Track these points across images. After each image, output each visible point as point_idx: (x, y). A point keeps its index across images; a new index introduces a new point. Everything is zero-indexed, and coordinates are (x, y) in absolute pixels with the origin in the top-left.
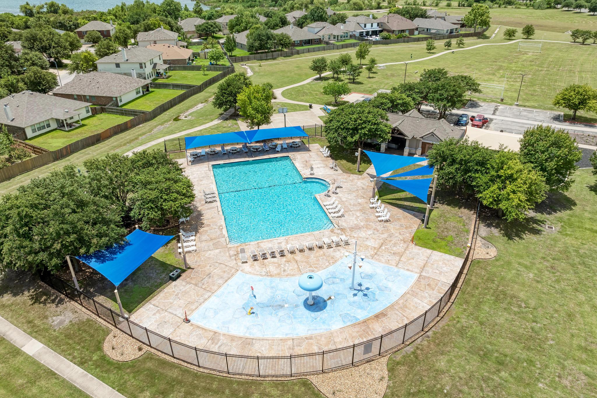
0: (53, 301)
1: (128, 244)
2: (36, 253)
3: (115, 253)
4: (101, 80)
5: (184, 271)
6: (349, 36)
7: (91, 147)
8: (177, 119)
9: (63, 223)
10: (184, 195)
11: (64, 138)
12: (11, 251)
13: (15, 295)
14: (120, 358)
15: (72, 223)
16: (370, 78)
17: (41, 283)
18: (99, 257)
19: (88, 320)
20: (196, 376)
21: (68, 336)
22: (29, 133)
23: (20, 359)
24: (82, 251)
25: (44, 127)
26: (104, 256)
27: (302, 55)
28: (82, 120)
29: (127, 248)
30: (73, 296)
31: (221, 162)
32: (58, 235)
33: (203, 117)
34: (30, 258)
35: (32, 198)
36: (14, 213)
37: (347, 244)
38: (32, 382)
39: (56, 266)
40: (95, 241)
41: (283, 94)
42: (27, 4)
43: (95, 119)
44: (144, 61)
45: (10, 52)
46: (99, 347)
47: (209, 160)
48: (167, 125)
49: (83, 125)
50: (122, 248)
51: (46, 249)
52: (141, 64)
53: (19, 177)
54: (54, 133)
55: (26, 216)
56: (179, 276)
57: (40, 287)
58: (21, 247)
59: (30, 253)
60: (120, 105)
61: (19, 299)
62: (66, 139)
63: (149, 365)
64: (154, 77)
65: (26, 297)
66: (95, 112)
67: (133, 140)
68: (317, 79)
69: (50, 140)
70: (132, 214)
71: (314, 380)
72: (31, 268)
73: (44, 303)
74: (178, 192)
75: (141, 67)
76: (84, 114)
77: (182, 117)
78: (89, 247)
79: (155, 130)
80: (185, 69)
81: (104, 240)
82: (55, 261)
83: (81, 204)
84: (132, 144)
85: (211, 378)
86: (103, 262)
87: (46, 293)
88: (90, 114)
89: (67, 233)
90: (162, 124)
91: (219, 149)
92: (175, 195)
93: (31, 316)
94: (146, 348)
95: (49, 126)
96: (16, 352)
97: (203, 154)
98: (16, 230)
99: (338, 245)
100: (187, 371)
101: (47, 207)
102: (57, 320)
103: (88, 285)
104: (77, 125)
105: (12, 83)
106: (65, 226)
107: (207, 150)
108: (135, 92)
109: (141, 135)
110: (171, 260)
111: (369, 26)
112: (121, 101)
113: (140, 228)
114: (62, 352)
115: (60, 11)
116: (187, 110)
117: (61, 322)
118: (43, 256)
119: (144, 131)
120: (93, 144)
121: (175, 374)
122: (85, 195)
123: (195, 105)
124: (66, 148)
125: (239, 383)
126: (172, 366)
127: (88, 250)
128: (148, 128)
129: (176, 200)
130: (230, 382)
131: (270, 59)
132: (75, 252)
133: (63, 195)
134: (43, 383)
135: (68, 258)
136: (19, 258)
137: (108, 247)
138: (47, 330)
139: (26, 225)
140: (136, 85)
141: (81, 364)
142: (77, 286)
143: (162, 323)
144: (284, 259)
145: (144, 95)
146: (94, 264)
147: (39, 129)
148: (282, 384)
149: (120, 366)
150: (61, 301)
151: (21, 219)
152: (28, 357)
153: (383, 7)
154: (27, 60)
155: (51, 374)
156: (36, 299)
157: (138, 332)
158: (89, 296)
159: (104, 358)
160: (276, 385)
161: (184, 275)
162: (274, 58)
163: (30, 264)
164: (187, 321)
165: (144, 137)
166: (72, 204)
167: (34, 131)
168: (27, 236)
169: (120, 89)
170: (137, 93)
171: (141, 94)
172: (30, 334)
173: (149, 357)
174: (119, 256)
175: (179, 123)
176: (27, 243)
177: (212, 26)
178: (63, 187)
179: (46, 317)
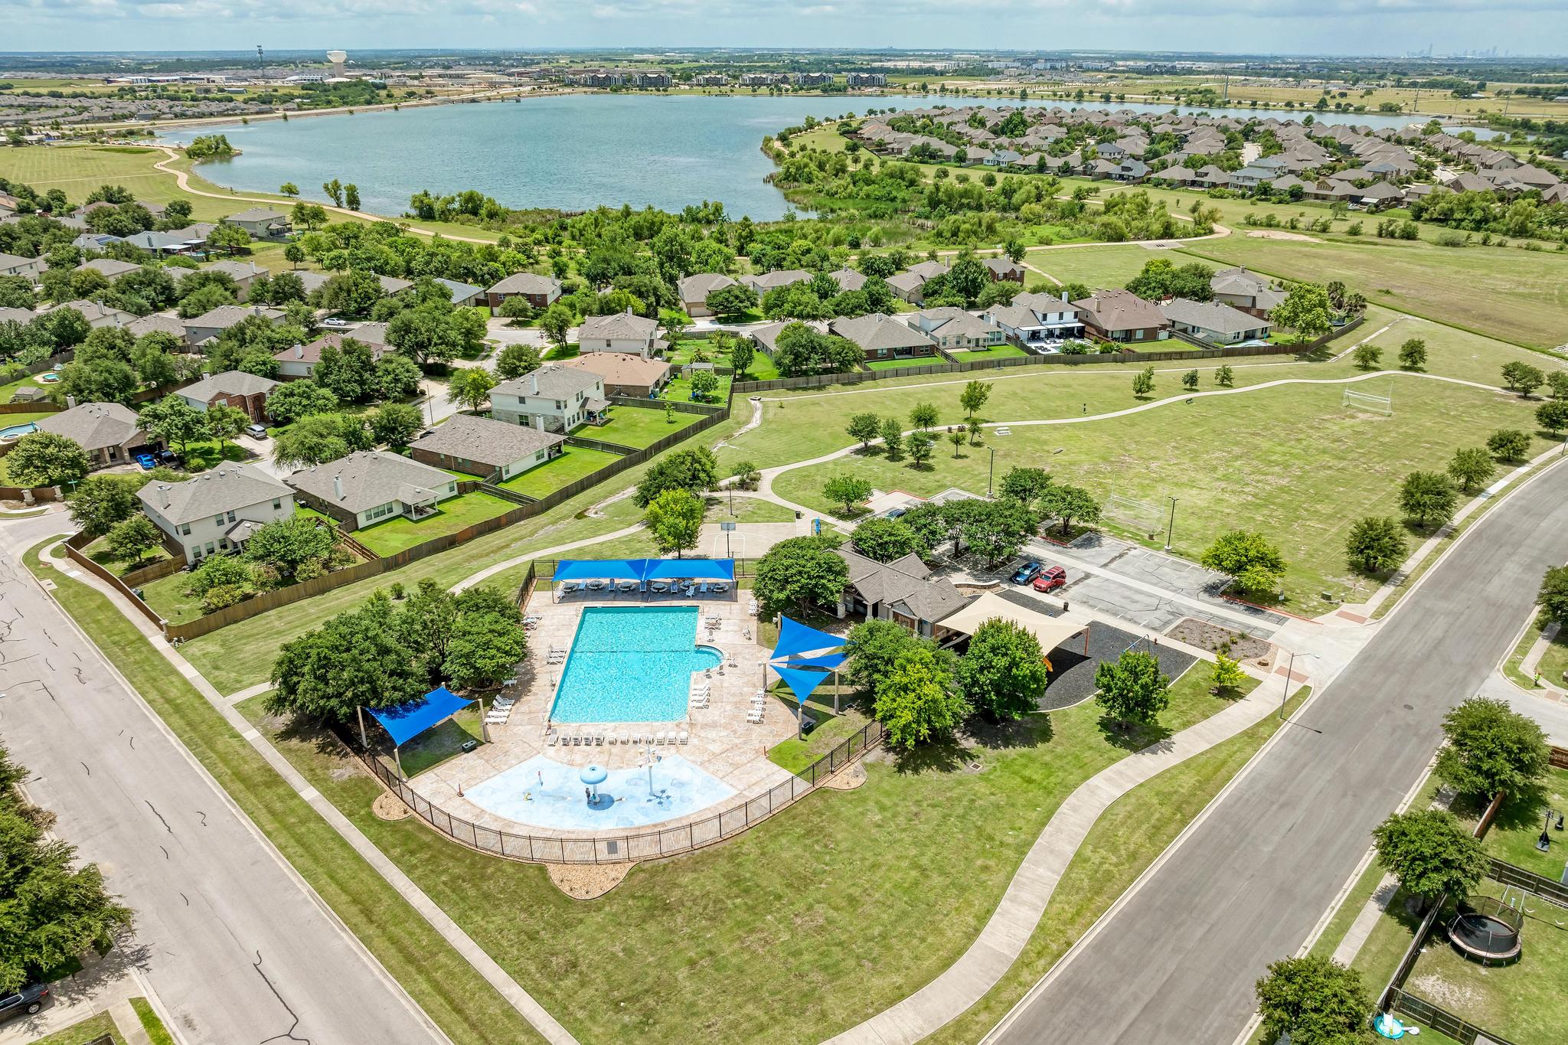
0: (338, 754)
1: (426, 703)
2: (329, 698)
3: (408, 711)
4: (484, 434)
5: (482, 744)
6: (1004, 338)
7: (440, 555)
8: (580, 516)
9: (358, 670)
10: (506, 653)
11: (407, 532)
12: (305, 692)
13: (303, 740)
14: (384, 817)
15: (367, 672)
16: (958, 457)
17: (331, 733)
18: (391, 711)
19: (367, 778)
20: (447, 844)
21: (344, 789)
22: (362, 522)
23: (297, 801)
24: (373, 703)
25: (383, 512)
26: (396, 712)
27: (880, 382)
28: (439, 503)
29: (424, 708)
30: (359, 751)
31: (599, 604)
32: (353, 683)
33: (620, 516)
34: (322, 702)
35: (333, 639)
36: (314, 652)
37: (684, 743)
38: (302, 822)
39: (345, 715)
40: (387, 694)
41: (775, 482)
42: (426, 194)
43: (460, 501)
44: (562, 398)
45: (363, 357)
46: (369, 804)
47: (585, 598)
48: (561, 525)
49: (440, 513)
50: (418, 706)
51: (339, 695)
52: (558, 402)
53: (335, 592)
54: (397, 524)
55: (325, 657)
56: (473, 748)
57: (329, 736)
58: (315, 689)
59: (322, 698)
60: (505, 477)
61: (305, 745)
62: (409, 536)
63: (408, 827)
64: (582, 420)
65: (313, 744)
66: (464, 489)
67: (503, 547)
68: (858, 452)
69: (387, 535)
70: (442, 668)
71: (551, 868)
72: (322, 713)
73: (329, 754)
74: (498, 649)
75: (559, 407)
76: (445, 493)
77: (591, 514)
78: (381, 700)
79: (541, 532)
80: (642, 404)
81: (397, 695)
82: (345, 710)
83: (384, 651)
84: (497, 556)
85: (460, 848)
86: (393, 718)
87: (334, 745)
88: (455, 493)
89: (362, 682)
90: (553, 523)
91: (606, 581)
92: (493, 652)
93: (314, 764)
94: (411, 812)
95: (390, 510)
96: (294, 795)
97: (582, 587)
98: (313, 671)
99: (671, 743)
100: (441, 839)
101: (348, 650)
102: (337, 772)
103: (378, 743)
104: (431, 511)
105: (355, 430)
106: (361, 674)
107: (589, 581)
108: (534, 457)
109: (516, 540)
110: (474, 730)
111: (1053, 317)
112: (507, 472)
113: (448, 686)
114: (335, 803)
115: (483, 212)
116: (606, 497)
117: (341, 775)
118: (334, 702)
119: (523, 532)
120: (444, 549)
121: (427, 838)
122: (390, 640)
123: (623, 489)
124: (403, 553)
125: (483, 857)
126: (430, 831)
127: (379, 703)
128: (530, 528)
129: (492, 658)
130: (474, 854)
131: (813, 388)
132: (366, 704)
133: (367, 638)
134: (312, 825)
135: (359, 708)
136: (312, 701)
137: (403, 703)
138: (326, 780)
139: (324, 667)
140: (538, 444)
141: (349, 815)
142: (365, 743)
143: (436, 793)
144: (599, 748)
145: (550, 460)
146: (383, 720)
147: (377, 515)
148: (521, 865)
149: (382, 823)
150: (346, 755)
151: (320, 660)
152: (303, 801)
153: (1177, 234)
154: (387, 372)
155: (320, 819)
156: (322, 749)
157: (408, 797)
158: (374, 754)
159: (370, 814)
160: (514, 864)
161: (479, 748)
162: (820, 388)
163: (323, 708)
164: (461, 795)
165: (519, 543)
166: (373, 649)
167: (369, 518)
168: (323, 679)
169: (508, 452)
170: (538, 458)
171: (546, 458)
172: (310, 781)
173: (411, 821)
174: (412, 714)
175: (581, 523)
176: (321, 686)
177: (737, 297)
178: (367, 629)
179: (328, 768)
